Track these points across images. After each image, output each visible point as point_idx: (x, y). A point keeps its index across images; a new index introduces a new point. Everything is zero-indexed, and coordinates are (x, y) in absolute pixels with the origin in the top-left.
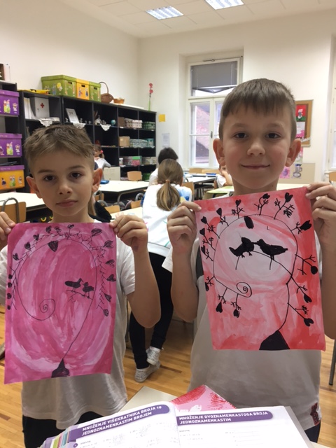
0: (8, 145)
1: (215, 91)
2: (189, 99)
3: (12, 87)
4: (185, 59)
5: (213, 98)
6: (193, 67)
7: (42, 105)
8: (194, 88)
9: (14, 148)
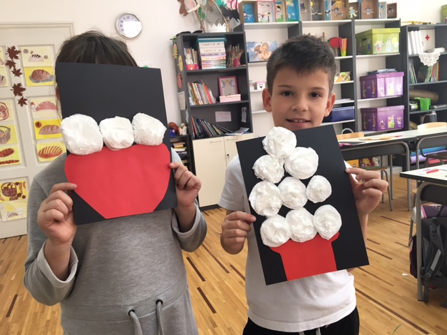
3: (396, 24)
7: (427, 38)
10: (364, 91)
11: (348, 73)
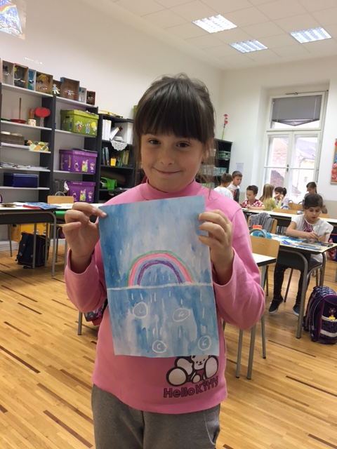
0: (84, 162)
1: (296, 123)
2: (268, 131)
3: (94, 110)
4: (268, 91)
5: (293, 131)
6: (274, 100)
8: (274, 120)
9: (89, 166)
10: (62, 164)
11: (47, 144)
